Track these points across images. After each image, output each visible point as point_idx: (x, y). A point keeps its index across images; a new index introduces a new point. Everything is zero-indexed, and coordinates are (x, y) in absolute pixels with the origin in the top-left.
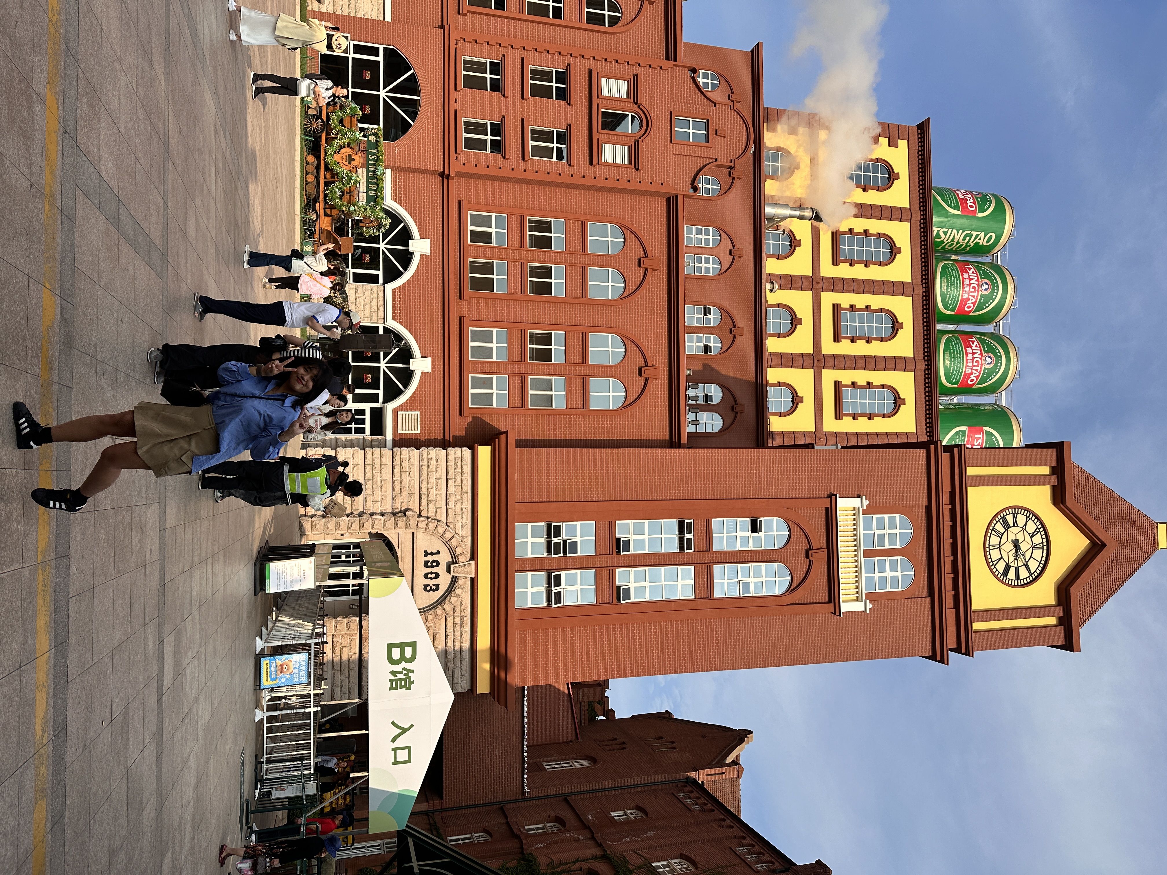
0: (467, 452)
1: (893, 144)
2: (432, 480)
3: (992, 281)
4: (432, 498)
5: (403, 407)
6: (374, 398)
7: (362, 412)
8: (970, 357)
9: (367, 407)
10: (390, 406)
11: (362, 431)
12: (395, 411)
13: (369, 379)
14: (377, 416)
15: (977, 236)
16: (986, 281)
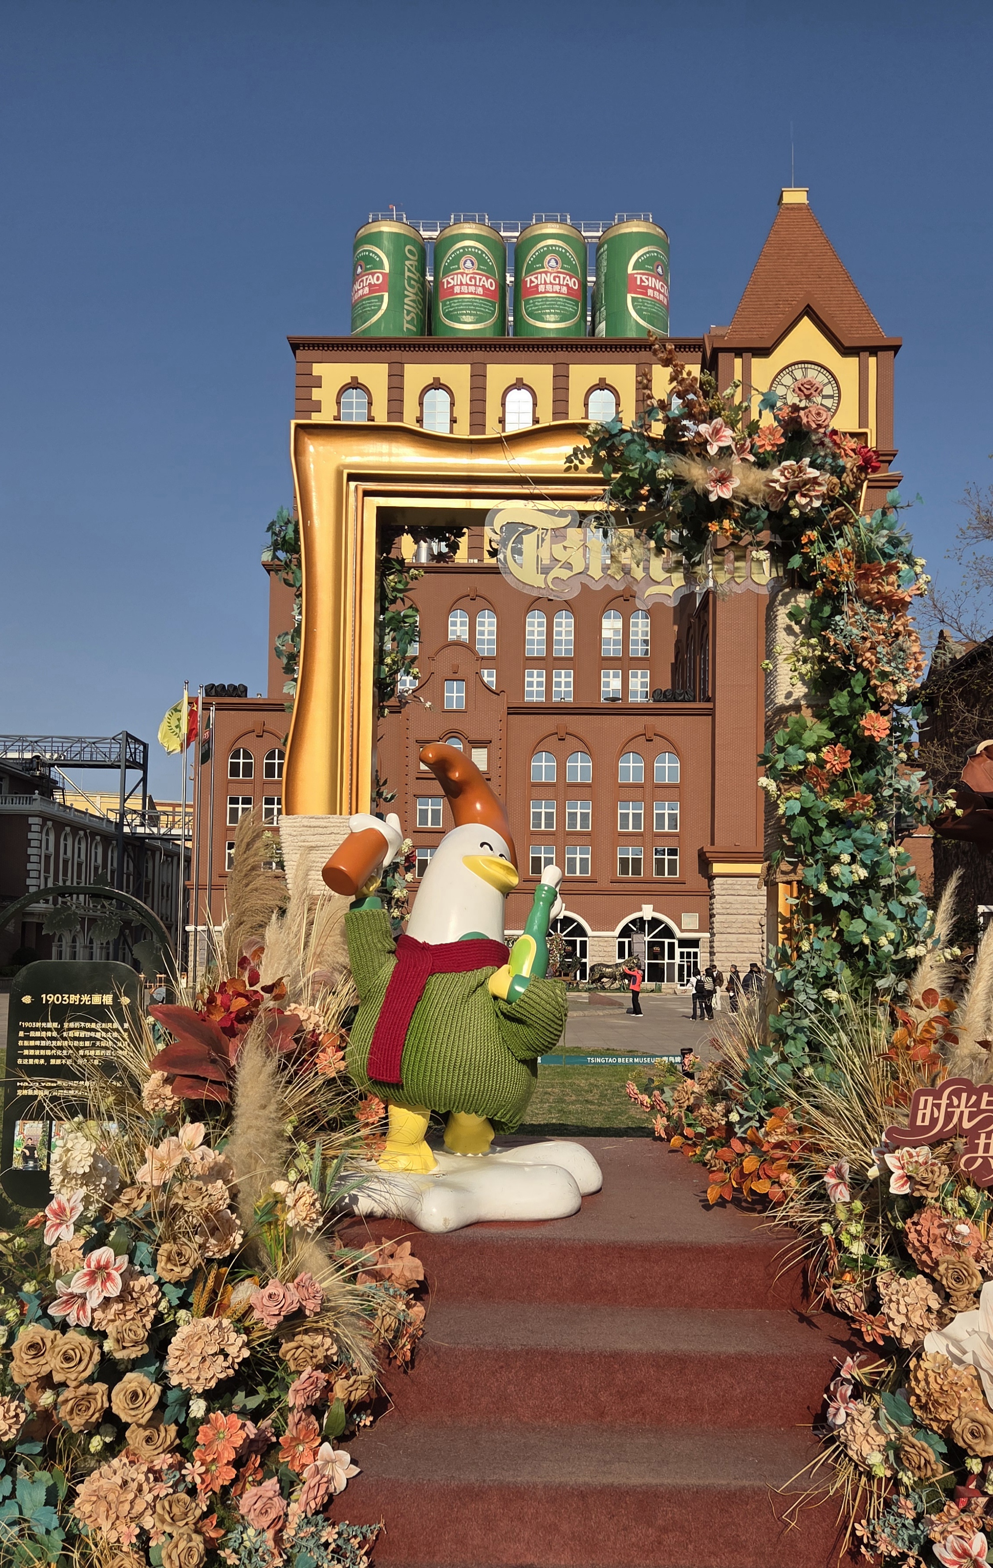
0: (717, 881)
1: (318, 383)
2: (739, 906)
3: (462, 255)
4: (751, 906)
5: (679, 925)
6: (671, 945)
7: (682, 954)
8: (549, 287)
9: (678, 951)
10: (679, 934)
11: (695, 954)
12: (682, 931)
13: (657, 949)
14: (683, 943)
15: (409, 270)
16: (462, 262)
